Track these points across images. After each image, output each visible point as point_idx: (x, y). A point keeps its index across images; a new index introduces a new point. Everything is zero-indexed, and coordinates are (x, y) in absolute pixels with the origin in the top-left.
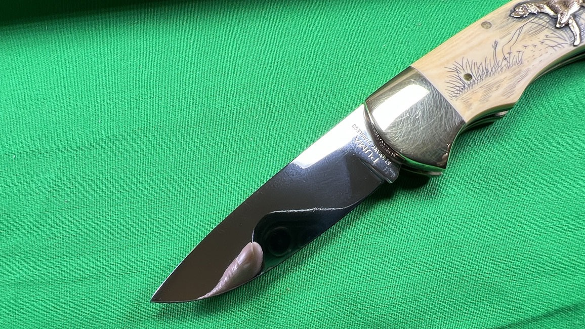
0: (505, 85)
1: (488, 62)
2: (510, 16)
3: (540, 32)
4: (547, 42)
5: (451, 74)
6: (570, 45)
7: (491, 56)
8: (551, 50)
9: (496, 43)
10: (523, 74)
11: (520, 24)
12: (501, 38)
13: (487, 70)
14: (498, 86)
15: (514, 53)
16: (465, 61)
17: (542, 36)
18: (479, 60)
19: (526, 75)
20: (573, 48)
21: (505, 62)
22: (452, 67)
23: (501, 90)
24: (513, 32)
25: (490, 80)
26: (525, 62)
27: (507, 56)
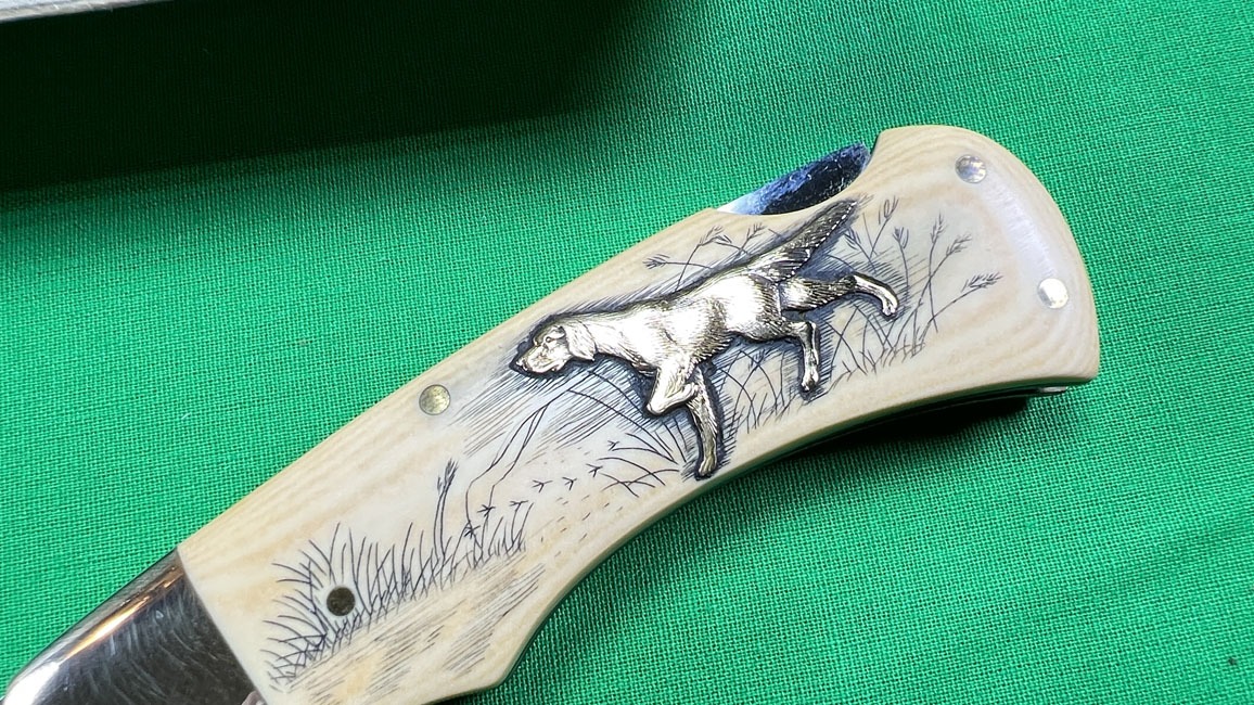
0: (457, 630)
1: (413, 543)
2: (512, 366)
3: (597, 428)
4: (611, 467)
5: (288, 589)
6: (686, 475)
7: (425, 523)
8: (621, 497)
9: (451, 470)
10: (521, 584)
11: (537, 400)
12: (470, 453)
13: (406, 574)
14: (435, 635)
15: (502, 510)
16: (342, 539)
17: (597, 444)
18: (385, 536)
19: (533, 587)
20: (693, 485)
21: (468, 543)
22: (296, 560)
23: (443, 648)
24: (509, 431)
25: (408, 614)
26: (531, 543)
27: (478, 520)
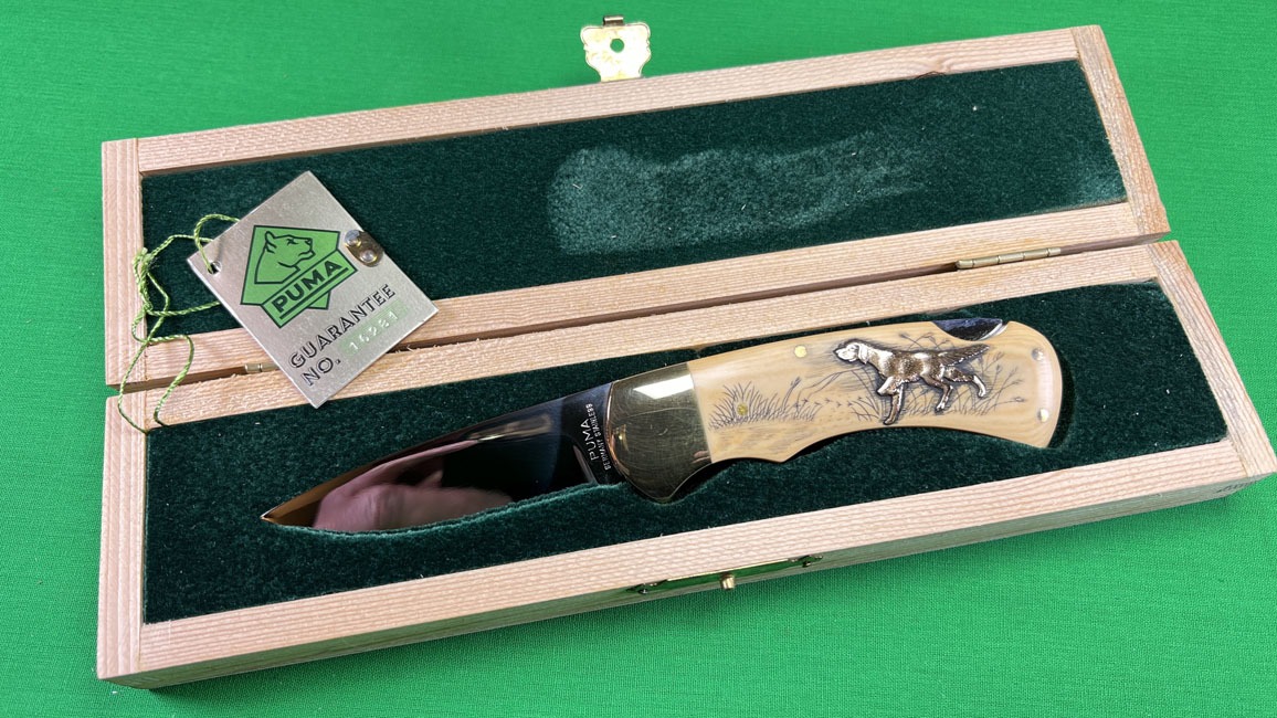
0: (780, 437)
1: (775, 401)
2: (834, 351)
3: (856, 389)
4: (856, 406)
5: (725, 397)
6: (881, 421)
7: (782, 395)
8: (854, 418)
9: (798, 380)
10: (807, 432)
11: (839, 370)
12: (807, 377)
13: (769, 411)
14: (770, 436)
15: (811, 403)
16: (750, 388)
17: (854, 396)
18: (767, 393)
19: (810, 435)
20: (881, 425)
21: (794, 410)
22: (731, 388)
23: (772, 441)
24: (825, 376)
25: (765, 424)
26: (817, 420)
27: (801, 403)
